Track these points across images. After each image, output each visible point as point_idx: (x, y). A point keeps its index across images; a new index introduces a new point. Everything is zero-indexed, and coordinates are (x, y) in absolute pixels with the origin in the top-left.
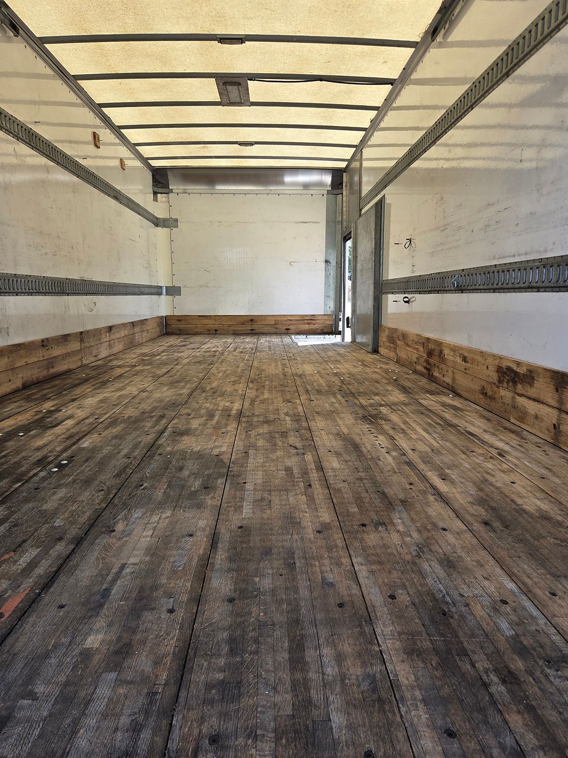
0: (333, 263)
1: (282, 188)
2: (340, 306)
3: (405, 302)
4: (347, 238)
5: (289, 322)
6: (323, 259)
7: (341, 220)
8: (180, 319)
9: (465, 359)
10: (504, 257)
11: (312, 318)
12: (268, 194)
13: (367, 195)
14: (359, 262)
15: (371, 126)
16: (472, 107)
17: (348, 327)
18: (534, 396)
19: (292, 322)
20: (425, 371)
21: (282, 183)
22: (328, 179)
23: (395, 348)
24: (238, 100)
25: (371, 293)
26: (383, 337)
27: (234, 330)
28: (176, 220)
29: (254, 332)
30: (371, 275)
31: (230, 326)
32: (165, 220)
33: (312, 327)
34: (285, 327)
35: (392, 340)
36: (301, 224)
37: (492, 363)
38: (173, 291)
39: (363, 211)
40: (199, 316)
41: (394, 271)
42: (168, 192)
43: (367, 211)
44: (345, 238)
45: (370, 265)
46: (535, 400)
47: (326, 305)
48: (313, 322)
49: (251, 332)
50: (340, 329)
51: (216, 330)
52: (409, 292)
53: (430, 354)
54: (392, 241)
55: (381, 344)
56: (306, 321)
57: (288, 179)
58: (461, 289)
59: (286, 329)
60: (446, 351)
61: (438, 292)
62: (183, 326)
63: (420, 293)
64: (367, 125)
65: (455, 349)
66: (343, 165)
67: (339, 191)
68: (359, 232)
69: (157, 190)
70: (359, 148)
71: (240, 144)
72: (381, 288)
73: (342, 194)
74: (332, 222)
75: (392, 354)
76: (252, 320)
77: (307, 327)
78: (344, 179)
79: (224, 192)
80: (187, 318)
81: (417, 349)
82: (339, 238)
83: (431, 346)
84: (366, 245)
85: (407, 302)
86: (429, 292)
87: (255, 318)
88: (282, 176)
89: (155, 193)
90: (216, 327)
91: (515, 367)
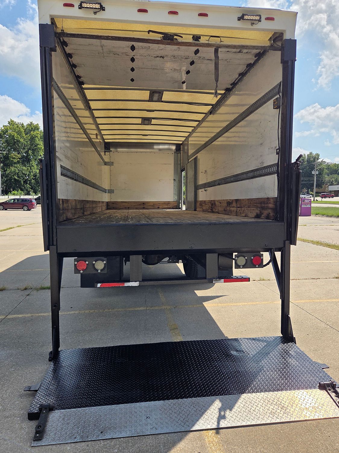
0: (177, 180)
1: (154, 150)
2: (180, 197)
3: (205, 191)
4: (183, 170)
5: (159, 204)
6: (173, 179)
7: (180, 163)
8: (114, 203)
9: (220, 203)
10: (227, 175)
11: (168, 203)
12: (150, 153)
13: (191, 155)
14: (188, 179)
15: (192, 132)
16: (220, 137)
17: (184, 204)
18: (233, 206)
19: (161, 204)
20: (211, 211)
21: (153, 149)
22: (174, 148)
23: (202, 207)
24: (147, 124)
25: (193, 189)
26: (198, 205)
27: (136, 208)
28: (113, 163)
29: (145, 208)
30: (193, 183)
31: (134, 206)
32: (108, 162)
33: (169, 206)
34: (157, 207)
35: (201, 205)
36: (164, 165)
37: (226, 202)
38: (111, 191)
39: (189, 161)
40: (122, 202)
41: (201, 182)
42: (110, 151)
43: (191, 161)
44: (182, 170)
45: (193, 180)
46: (233, 207)
47: (174, 197)
48: (169, 204)
49: (143, 208)
50: (180, 207)
51: (129, 208)
52: (206, 188)
53: (212, 205)
54: (200, 171)
55: (197, 207)
56: (166, 204)
57: (155, 147)
58: (219, 184)
59: (158, 207)
60: (216, 202)
61: (214, 186)
62: (115, 206)
63: (209, 187)
64: (190, 131)
65: (218, 201)
66: (181, 142)
67: (179, 152)
68: (188, 168)
69: (106, 151)
70: (187, 138)
71: (143, 135)
72: (197, 188)
73: (180, 153)
74: (176, 164)
75: (201, 209)
76: (144, 203)
77: (166, 206)
78: (181, 147)
79: (133, 152)
80: (116, 203)
81: (209, 205)
82: (179, 170)
83: (212, 202)
84: (191, 173)
85: (206, 191)
86: (212, 186)
87: (145, 203)
88: (153, 146)
89: (105, 152)
90: (129, 207)
91: (229, 201)
